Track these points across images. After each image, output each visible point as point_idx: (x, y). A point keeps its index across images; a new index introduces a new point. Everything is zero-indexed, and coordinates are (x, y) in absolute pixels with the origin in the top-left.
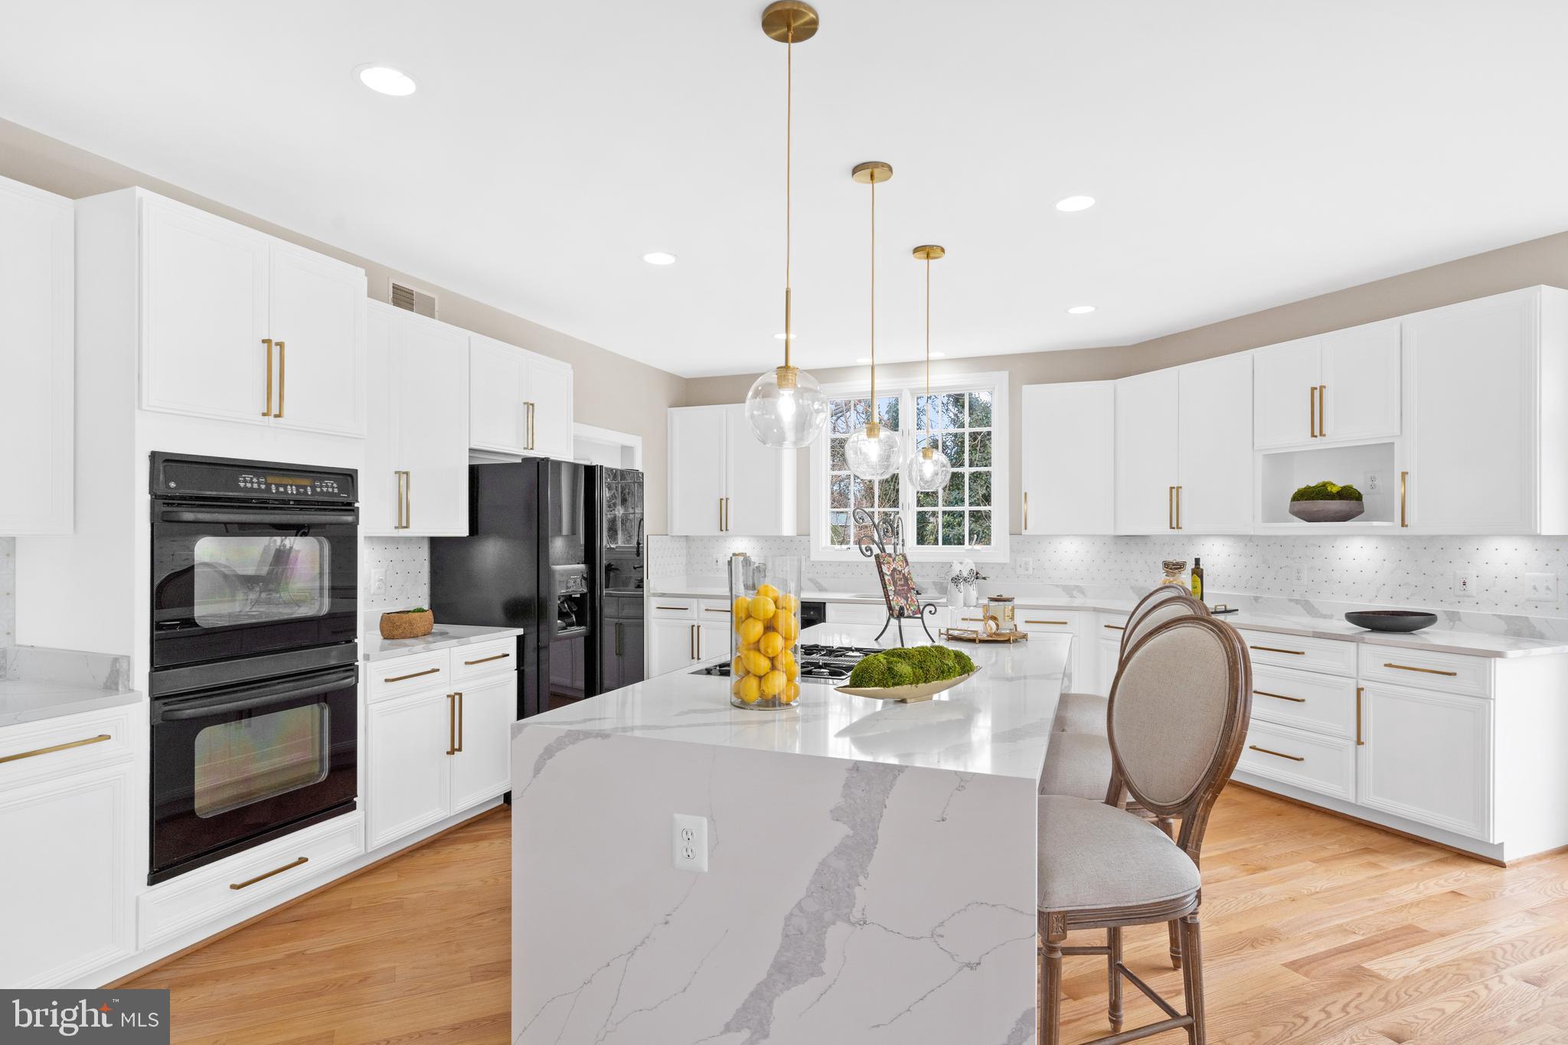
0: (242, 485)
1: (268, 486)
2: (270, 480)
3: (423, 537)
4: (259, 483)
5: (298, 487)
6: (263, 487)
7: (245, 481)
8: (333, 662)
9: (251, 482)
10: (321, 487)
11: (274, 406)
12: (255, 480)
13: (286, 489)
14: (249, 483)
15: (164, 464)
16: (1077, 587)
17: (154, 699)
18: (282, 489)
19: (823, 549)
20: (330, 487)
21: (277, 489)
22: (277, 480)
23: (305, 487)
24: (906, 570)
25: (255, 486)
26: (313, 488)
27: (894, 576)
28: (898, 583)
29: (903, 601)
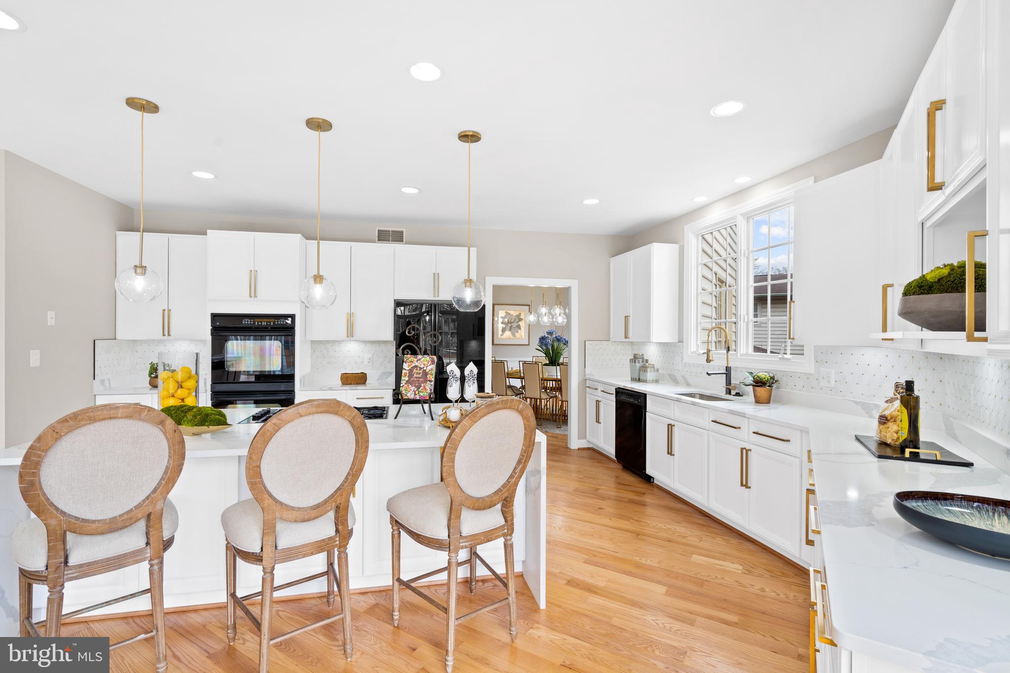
0: (244, 322)
1: (254, 322)
2: (255, 320)
4: (251, 322)
5: (267, 322)
6: (252, 323)
7: (245, 321)
8: (284, 389)
9: (248, 321)
10: (278, 322)
11: (253, 292)
12: (249, 320)
13: (262, 323)
14: (246, 322)
17: (212, 393)
18: (260, 323)
20: (283, 322)
21: (258, 323)
22: (258, 320)
23: (270, 322)
25: (249, 323)
26: (274, 323)
27: (411, 371)
28: (415, 375)
29: (413, 388)
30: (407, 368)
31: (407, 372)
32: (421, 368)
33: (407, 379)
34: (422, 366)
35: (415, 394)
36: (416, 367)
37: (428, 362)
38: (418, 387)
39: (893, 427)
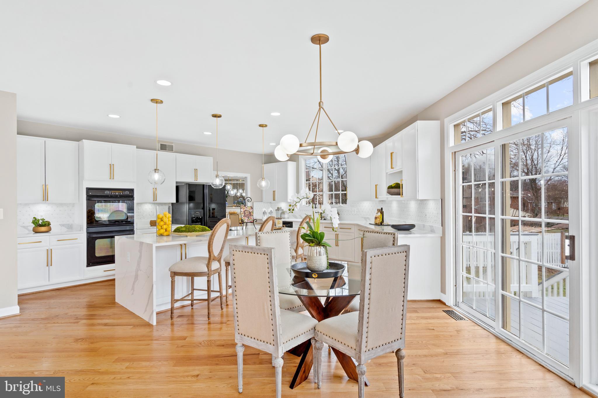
0: (106, 193)
1: (112, 193)
2: (112, 192)
3: (170, 203)
4: (109, 192)
5: (119, 193)
7: (106, 192)
8: (128, 229)
9: (108, 192)
10: (125, 193)
11: (112, 176)
13: (116, 193)
14: (107, 193)
15: (88, 190)
16: (368, 218)
17: (87, 233)
18: (115, 193)
19: (303, 206)
20: (127, 193)
21: (114, 194)
22: (114, 192)
23: (121, 193)
24: (251, 210)
25: (109, 193)
26: (123, 193)
27: (244, 212)
28: (246, 213)
29: (247, 218)
30: (243, 211)
31: (243, 212)
32: (248, 211)
33: (243, 215)
34: (248, 210)
35: (248, 220)
36: (246, 210)
37: (250, 208)
38: (249, 218)
39: (378, 219)
